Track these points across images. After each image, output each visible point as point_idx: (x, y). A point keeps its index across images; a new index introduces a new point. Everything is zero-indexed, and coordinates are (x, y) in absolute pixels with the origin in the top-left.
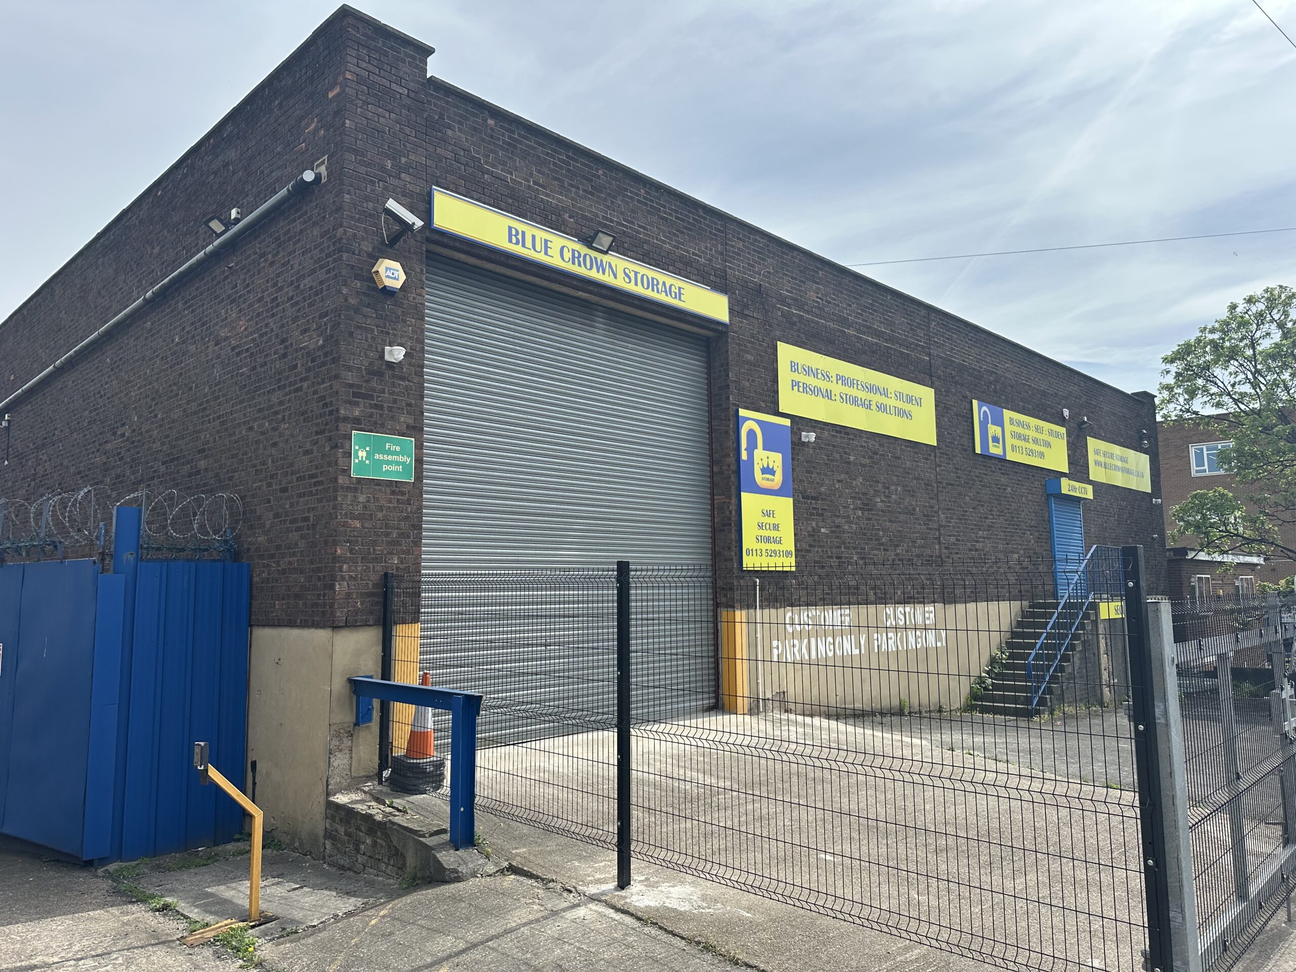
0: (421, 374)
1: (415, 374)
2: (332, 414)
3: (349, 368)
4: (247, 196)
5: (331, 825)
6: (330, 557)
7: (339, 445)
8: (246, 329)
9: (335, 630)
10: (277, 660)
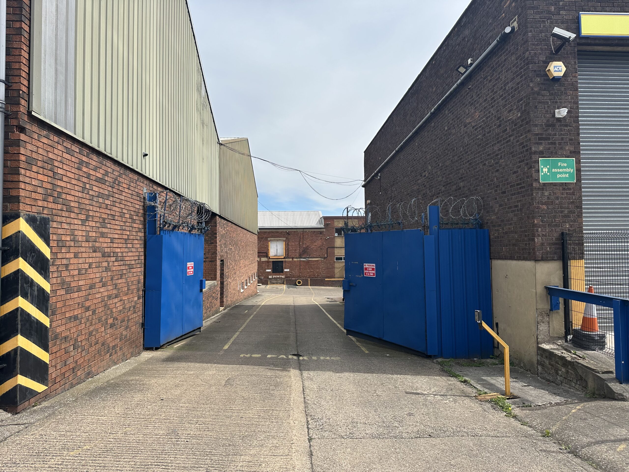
0: (578, 121)
1: (574, 122)
2: (528, 151)
3: (536, 125)
4: (475, 50)
5: (541, 359)
6: (531, 225)
7: (532, 166)
8: (479, 116)
9: (536, 262)
10: (505, 276)
